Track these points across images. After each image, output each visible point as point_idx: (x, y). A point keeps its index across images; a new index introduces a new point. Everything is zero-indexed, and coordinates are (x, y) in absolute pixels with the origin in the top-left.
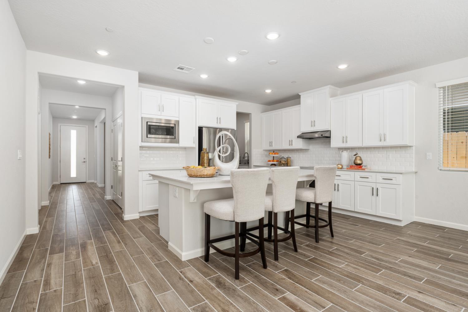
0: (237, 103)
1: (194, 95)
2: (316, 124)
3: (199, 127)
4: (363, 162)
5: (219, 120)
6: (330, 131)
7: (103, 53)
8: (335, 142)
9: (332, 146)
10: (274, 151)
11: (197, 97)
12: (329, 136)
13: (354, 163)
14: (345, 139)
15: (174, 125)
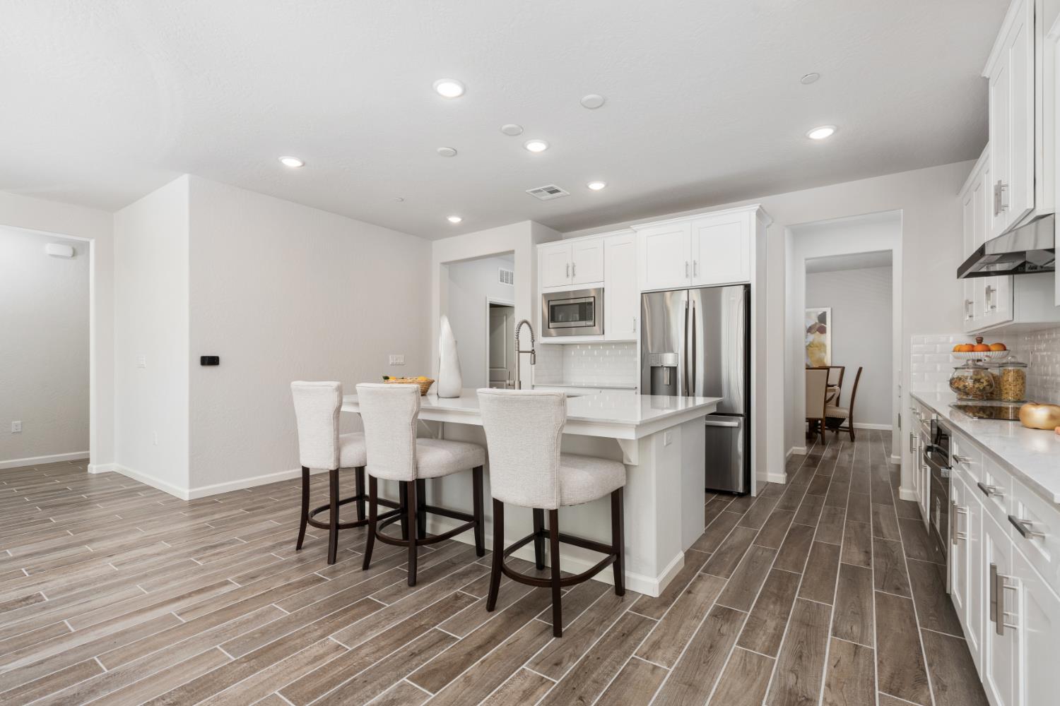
1: (629, 227)
11: (635, 227)
15: (592, 300)
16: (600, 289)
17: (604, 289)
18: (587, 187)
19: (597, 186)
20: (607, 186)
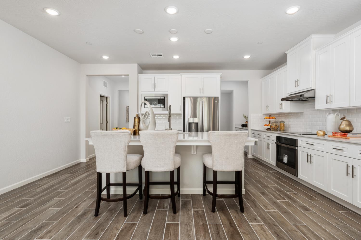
0: (221, 74)
1: (179, 73)
2: (300, 83)
3: (183, 97)
4: (353, 129)
5: (201, 90)
6: (315, 89)
7: (106, 57)
8: (320, 104)
9: (316, 109)
10: (270, 116)
11: (181, 74)
12: (314, 96)
13: (339, 129)
14: (329, 100)
15: (163, 98)
16: (167, 94)
17: (168, 94)
18: (173, 57)
19: (176, 57)
20: (180, 57)
